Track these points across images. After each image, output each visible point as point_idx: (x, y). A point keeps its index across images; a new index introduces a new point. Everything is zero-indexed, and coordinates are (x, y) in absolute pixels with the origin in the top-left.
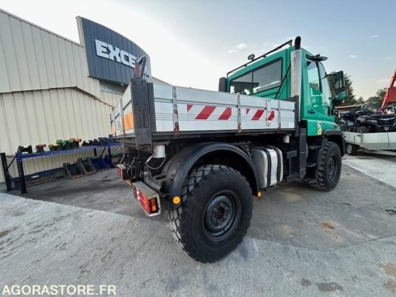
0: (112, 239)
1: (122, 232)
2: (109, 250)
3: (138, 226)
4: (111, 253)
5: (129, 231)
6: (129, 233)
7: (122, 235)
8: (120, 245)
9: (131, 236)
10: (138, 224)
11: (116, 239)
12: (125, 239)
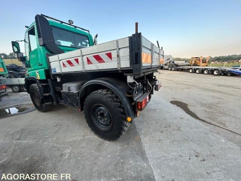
0: (162, 132)
1: (155, 132)
2: (166, 129)
3: (144, 129)
4: (165, 127)
5: (151, 130)
6: (152, 129)
7: (156, 130)
8: (160, 127)
9: (153, 127)
10: (144, 130)
11: (161, 131)
12: (156, 127)
